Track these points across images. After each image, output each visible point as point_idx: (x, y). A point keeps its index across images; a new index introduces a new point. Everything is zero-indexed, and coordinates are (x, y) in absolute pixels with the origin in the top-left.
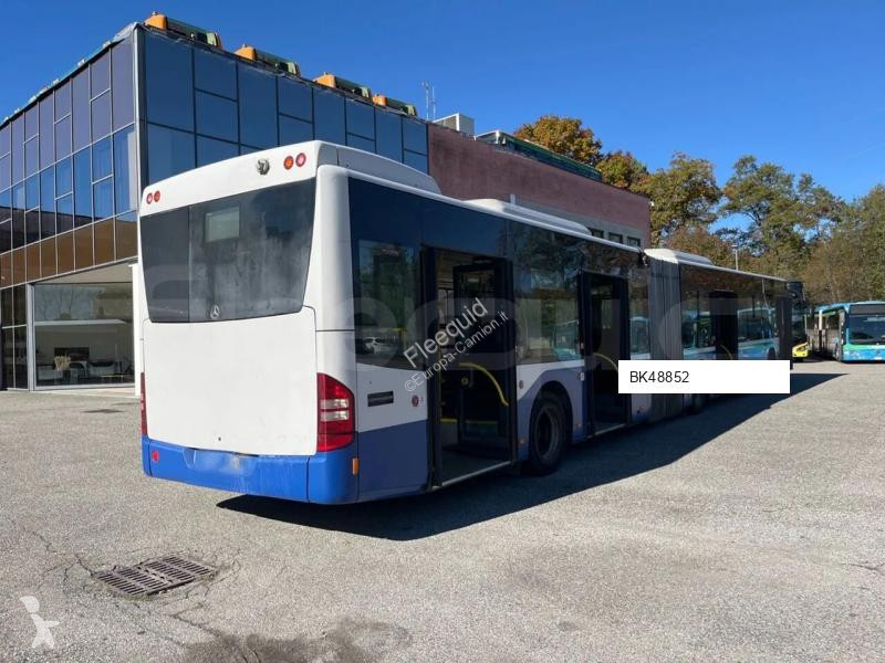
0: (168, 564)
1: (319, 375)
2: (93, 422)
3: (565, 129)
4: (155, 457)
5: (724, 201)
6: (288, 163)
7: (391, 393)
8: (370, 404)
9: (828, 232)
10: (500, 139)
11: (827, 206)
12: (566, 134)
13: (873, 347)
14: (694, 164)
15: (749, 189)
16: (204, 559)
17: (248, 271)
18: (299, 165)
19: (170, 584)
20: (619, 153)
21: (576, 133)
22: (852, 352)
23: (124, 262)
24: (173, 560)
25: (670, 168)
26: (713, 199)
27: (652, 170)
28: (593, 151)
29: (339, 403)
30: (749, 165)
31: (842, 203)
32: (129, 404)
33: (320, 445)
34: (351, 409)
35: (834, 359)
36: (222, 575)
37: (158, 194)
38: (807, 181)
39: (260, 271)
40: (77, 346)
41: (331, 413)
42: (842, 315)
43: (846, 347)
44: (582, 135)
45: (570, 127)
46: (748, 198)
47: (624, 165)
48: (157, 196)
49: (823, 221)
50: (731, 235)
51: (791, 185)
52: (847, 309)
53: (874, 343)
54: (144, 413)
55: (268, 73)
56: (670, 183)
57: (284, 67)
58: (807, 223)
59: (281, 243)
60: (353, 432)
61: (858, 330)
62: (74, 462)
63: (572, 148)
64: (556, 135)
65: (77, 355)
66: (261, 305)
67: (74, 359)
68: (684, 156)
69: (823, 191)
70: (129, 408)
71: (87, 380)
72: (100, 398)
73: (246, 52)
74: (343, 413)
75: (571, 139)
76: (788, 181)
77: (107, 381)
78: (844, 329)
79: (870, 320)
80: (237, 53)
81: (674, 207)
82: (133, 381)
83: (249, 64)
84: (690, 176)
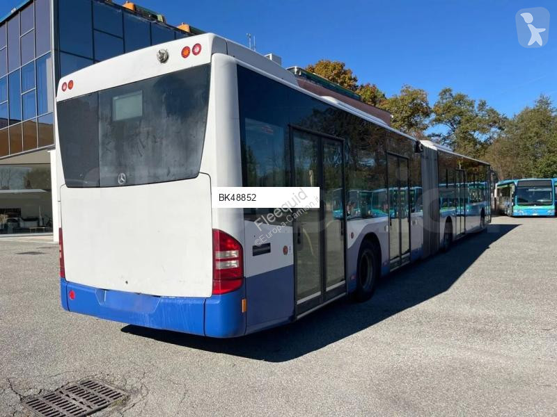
0: (85, 388)
1: (214, 231)
2: (24, 262)
3: (335, 69)
4: (72, 296)
5: (433, 116)
6: (185, 52)
7: (269, 245)
8: (255, 254)
9: (496, 136)
10: (298, 72)
11: (496, 121)
12: (335, 72)
13: (532, 207)
14: (415, 92)
15: (448, 109)
16: (116, 383)
17: (150, 143)
18: (195, 54)
19: (89, 410)
20: (368, 85)
21: (341, 72)
22: (519, 210)
23: (45, 149)
24: (90, 384)
25: (401, 95)
26: (427, 114)
27: (388, 96)
28: (352, 83)
29: (230, 254)
30: (448, 94)
31: (505, 118)
32: (50, 248)
33: (215, 288)
34: (241, 259)
35: (506, 215)
36: (133, 400)
37: (71, 82)
38: (483, 105)
39: (162, 143)
40: (12, 208)
41: (223, 263)
42: (513, 187)
43: (514, 207)
44: (345, 73)
45: (338, 67)
46: (448, 114)
47: (372, 92)
48: (71, 84)
49: (493, 129)
50: (437, 138)
51: (473, 107)
52: (516, 183)
53: (533, 205)
54: (62, 260)
55: (145, 20)
56: (401, 104)
57: (155, 17)
58: (483, 131)
59: (179, 121)
60: (242, 278)
61: (521, 197)
62: (8, 294)
63: (339, 81)
64: (329, 73)
65: (13, 213)
66: (162, 172)
67: (10, 216)
68: (409, 87)
69: (492, 111)
70: (51, 250)
71: (19, 230)
72: (29, 244)
73: (129, 6)
74: (233, 262)
75: (338, 75)
76: (471, 104)
77: (33, 231)
78: (513, 196)
79: (530, 190)
80: (124, 6)
81: (403, 119)
82: (52, 231)
83: (131, 13)
84: (413, 100)
